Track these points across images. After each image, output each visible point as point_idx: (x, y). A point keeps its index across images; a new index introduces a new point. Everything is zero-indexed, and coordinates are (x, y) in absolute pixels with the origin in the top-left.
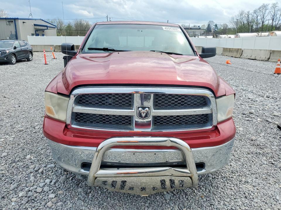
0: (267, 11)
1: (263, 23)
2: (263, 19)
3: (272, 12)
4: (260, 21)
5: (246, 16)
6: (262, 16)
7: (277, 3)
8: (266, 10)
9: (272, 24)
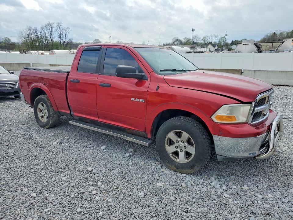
0: (54, 29)
1: (52, 40)
2: (51, 36)
3: (58, 31)
4: (49, 38)
5: (34, 32)
6: (50, 33)
7: (61, 23)
8: (52, 28)
9: (60, 41)
